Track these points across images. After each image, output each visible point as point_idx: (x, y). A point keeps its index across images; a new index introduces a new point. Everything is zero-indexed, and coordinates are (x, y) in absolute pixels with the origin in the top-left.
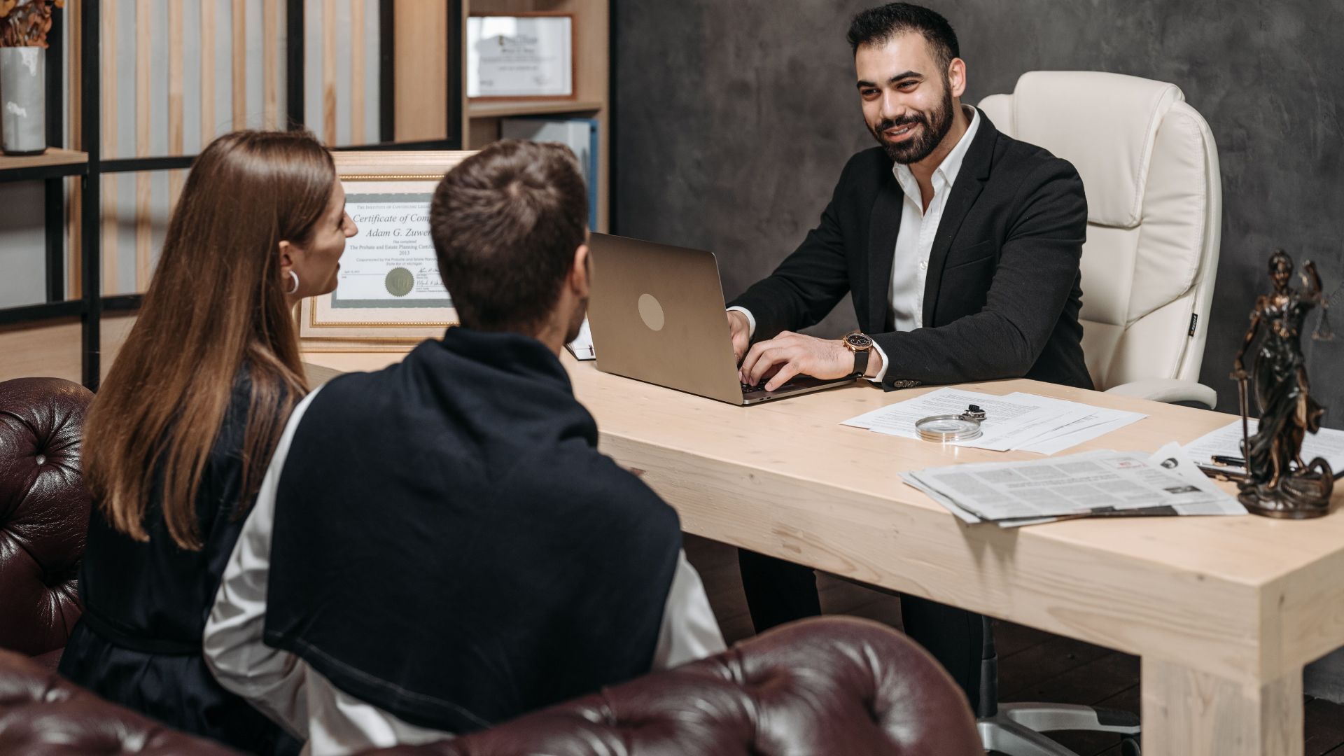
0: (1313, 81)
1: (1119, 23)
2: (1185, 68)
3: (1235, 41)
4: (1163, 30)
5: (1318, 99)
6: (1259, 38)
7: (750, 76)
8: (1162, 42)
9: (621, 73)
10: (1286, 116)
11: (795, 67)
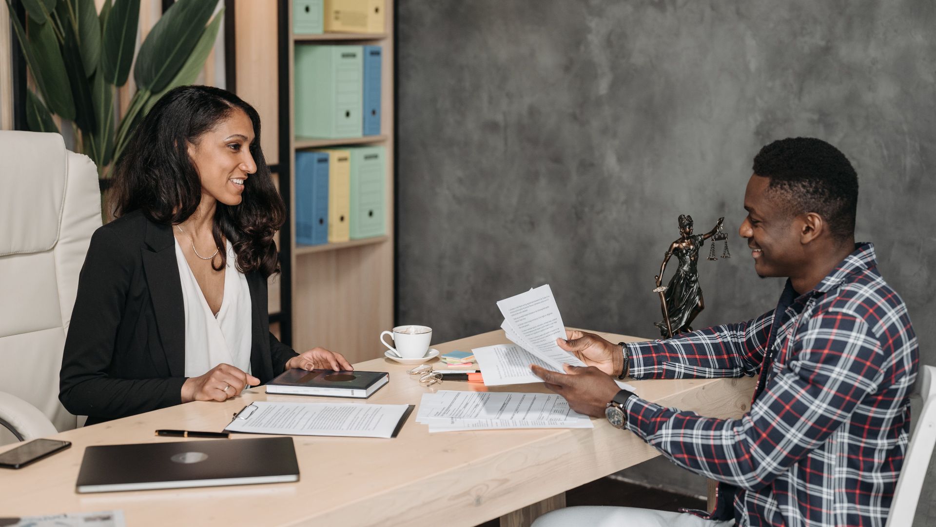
0: (905, 128)
1: (770, 84)
2: (816, 117)
3: (851, 99)
4: (801, 90)
5: (908, 140)
6: (868, 97)
7: (499, 118)
8: (800, 99)
9: (402, 114)
10: (885, 152)
11: (533, 111)
